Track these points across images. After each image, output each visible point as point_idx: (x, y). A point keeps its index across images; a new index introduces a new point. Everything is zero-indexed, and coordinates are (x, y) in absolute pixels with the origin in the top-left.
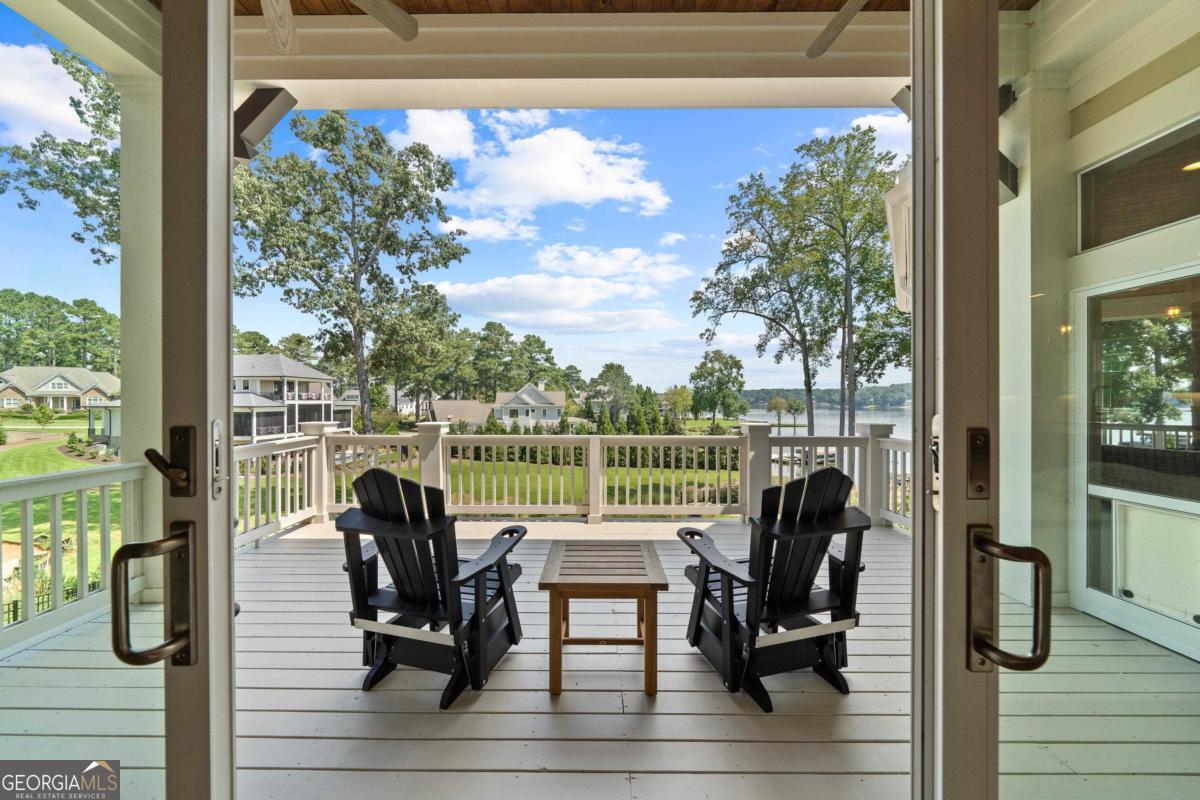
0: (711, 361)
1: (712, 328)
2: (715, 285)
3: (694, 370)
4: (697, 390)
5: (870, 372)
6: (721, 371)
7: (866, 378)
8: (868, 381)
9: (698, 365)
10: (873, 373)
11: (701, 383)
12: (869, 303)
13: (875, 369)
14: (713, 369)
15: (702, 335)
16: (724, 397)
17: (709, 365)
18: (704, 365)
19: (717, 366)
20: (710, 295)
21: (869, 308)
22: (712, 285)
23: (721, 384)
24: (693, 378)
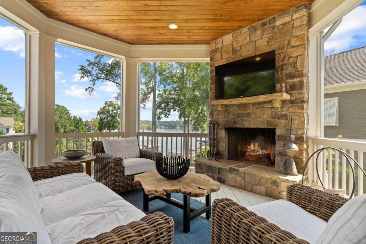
0: (108, 106)
1: (91, 86)
2: (93, 64)
3: (99, 110)
4: (101, 119)
5: (166, 113)
6: (112, 111)
7: (164, 115)
8: (165, 117)
9: (102, 107)
10: (167, 114)
11: (103, 116)
12: (165, 85)
13: (167, 112)
14: (108, 110)
15: (86, 89)
16: (114, 123)
17: (107, 108)
18: (105, 107)
19: (110, 108)
20: (89, 68)
21: (165, 87)
22: (91, 64)
23: (113, 117)
24: (99, 113)
